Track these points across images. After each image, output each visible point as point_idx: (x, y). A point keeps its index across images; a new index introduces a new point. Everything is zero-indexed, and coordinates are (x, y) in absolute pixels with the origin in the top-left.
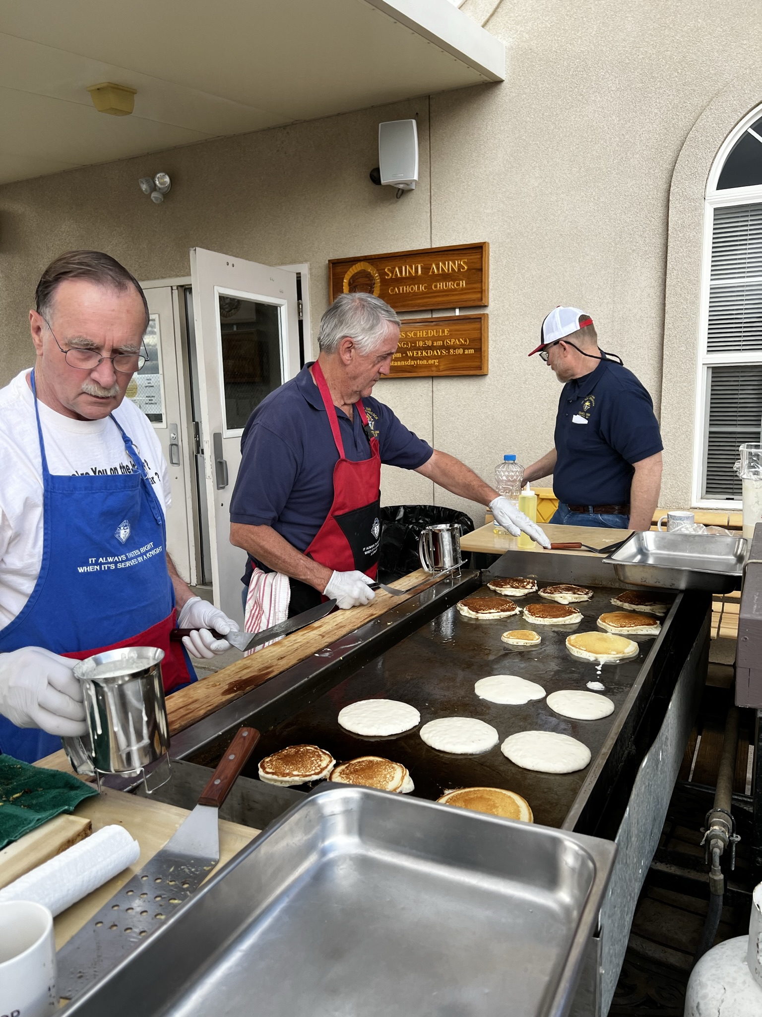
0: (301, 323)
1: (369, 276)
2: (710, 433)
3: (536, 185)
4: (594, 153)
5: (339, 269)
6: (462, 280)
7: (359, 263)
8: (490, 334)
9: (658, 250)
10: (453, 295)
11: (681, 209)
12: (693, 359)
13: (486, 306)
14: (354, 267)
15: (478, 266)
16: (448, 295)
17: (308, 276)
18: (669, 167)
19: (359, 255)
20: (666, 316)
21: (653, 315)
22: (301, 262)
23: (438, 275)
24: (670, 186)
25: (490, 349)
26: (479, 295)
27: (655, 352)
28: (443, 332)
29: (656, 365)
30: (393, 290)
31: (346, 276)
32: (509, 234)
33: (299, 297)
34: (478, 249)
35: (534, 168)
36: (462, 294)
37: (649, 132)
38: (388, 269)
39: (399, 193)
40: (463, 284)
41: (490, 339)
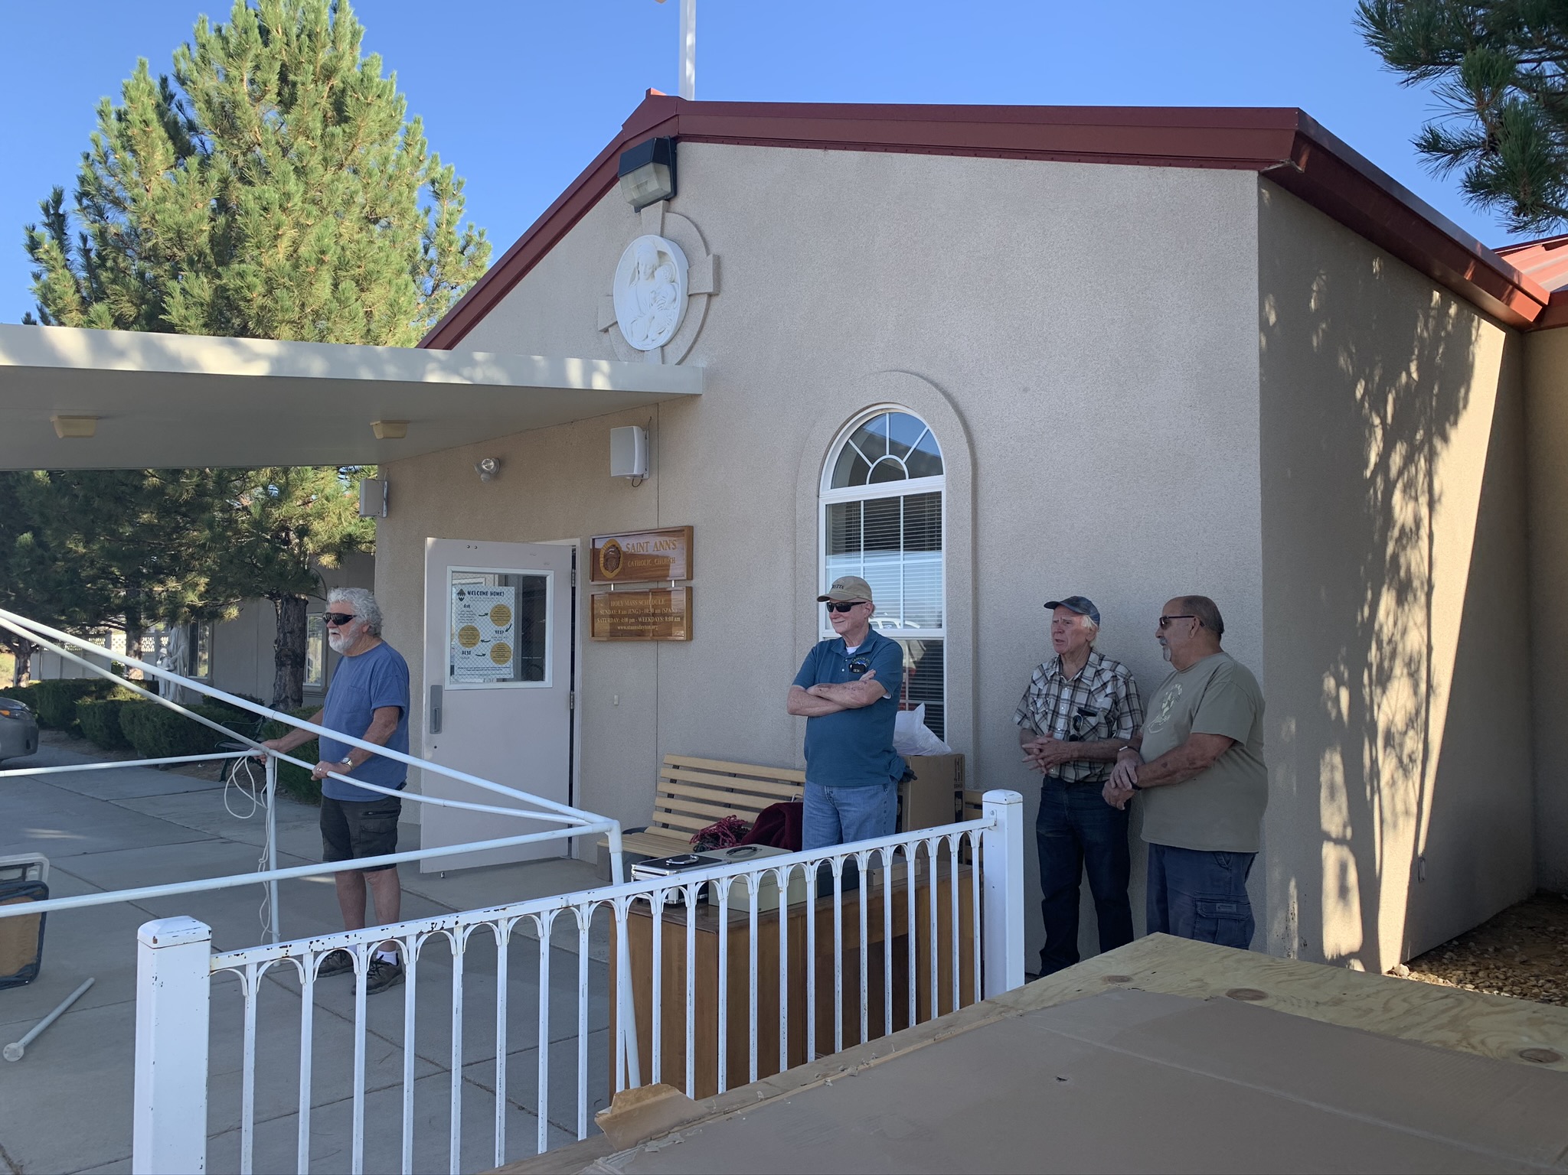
0: (573, 589)
1: (617, 551)
3: (722, 479)
5: (597, 544)
7: (610, 540)
8: (694, 604)
11: (803, 504)
12: (815, 633)
13: (692, 579)
15: (691, 544)
17: (580, 549)
24: (797, 486)
25: (694, 618)
26: (684, 571)
28: (661, 601)
30: (630, 563)
31: (602, 550)
33: (574, 567)
34: (691, 531)
35: (721, 465)
39: (637, 481)
41: (694, 608)
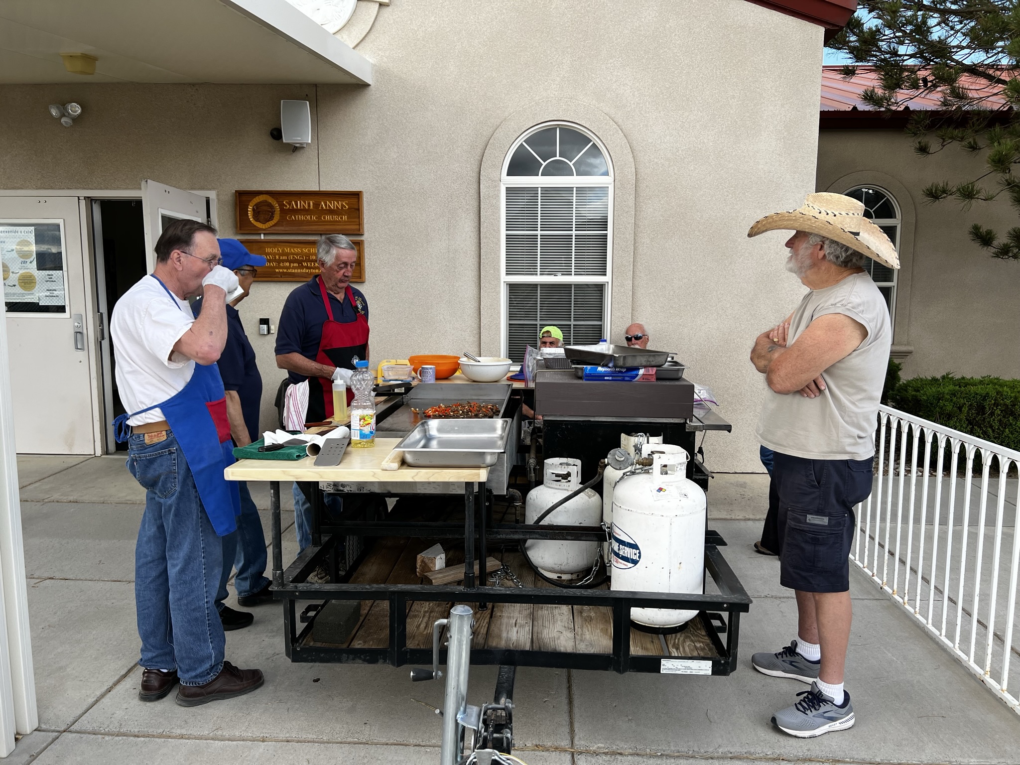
1: (270, 206)
2: (510, 324)
3: (395, 157)
4: (433, 142)
5: (244, 198)
6: (345, 215)
7: (261, 196)
8: (366, 254)
9: (475, 209)
10: (338, 225)
11: (487, 185)
12: (498, 279)
13: (363, 235)
14: (257, 197)
15: (356, 207)
16: (334, 225)
17: (216, 200)
18: (479, 158)
19: (261, 189)
20: (482, 251)
21: (474, 249)
22: (210, 189)
23: (326, 210)
24: (480, 170)
25: (366, 264)
26: (357, 227)
27: (475, 273)
29: (477, 281)
30: (290, 217)
31: (250, 204)
32: (377, 187)
34: (356, 196)
35: (393, 145)
36: (345, 225)
37: (466, 135)
38: (286, 202)
39: (295, 149)
40: (345, 218)
41: (366, 257)
